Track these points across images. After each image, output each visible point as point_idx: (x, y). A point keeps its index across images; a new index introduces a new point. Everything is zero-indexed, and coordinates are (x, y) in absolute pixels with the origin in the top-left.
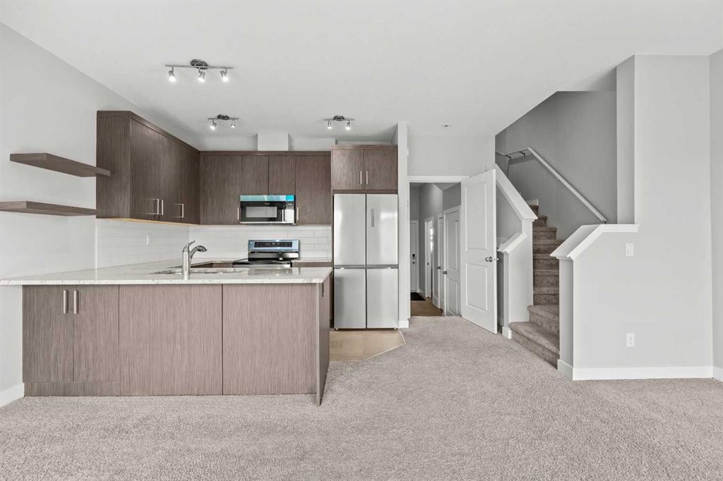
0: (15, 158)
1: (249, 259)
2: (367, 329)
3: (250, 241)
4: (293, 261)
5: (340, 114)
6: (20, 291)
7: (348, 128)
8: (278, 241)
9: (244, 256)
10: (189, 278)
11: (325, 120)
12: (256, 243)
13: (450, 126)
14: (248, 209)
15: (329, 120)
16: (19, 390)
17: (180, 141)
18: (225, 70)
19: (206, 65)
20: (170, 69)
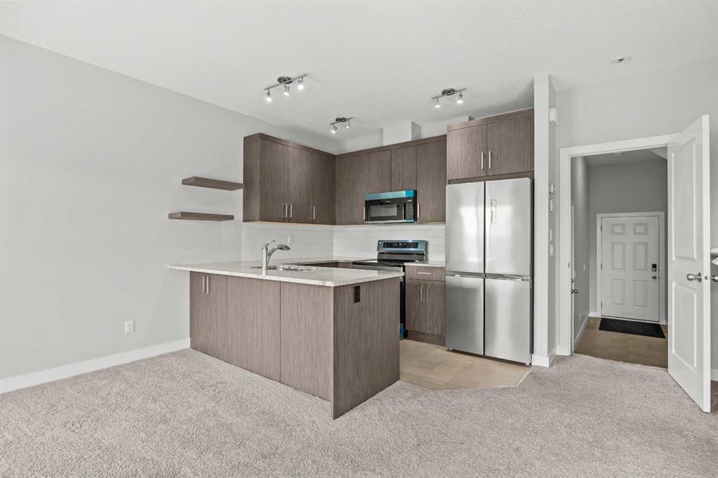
0: (185, 182)
1: (379, 260)
2: (484, 356)
3: (379, 241)
4: (405, 264)
5: (448, 87)
6: (188, 275)
7: (460, 102)
8: (410, 241)
9: (373, 256)
10: (267, 274)
11: (433, 98)
12: (384, 243)
13: (630, 58)
14: (372, 208)
15: (437, 98)
16: (186, 343)
17: (311, 149)
18: (301, 79)
19: (290, 79)
20: (267, 91)
